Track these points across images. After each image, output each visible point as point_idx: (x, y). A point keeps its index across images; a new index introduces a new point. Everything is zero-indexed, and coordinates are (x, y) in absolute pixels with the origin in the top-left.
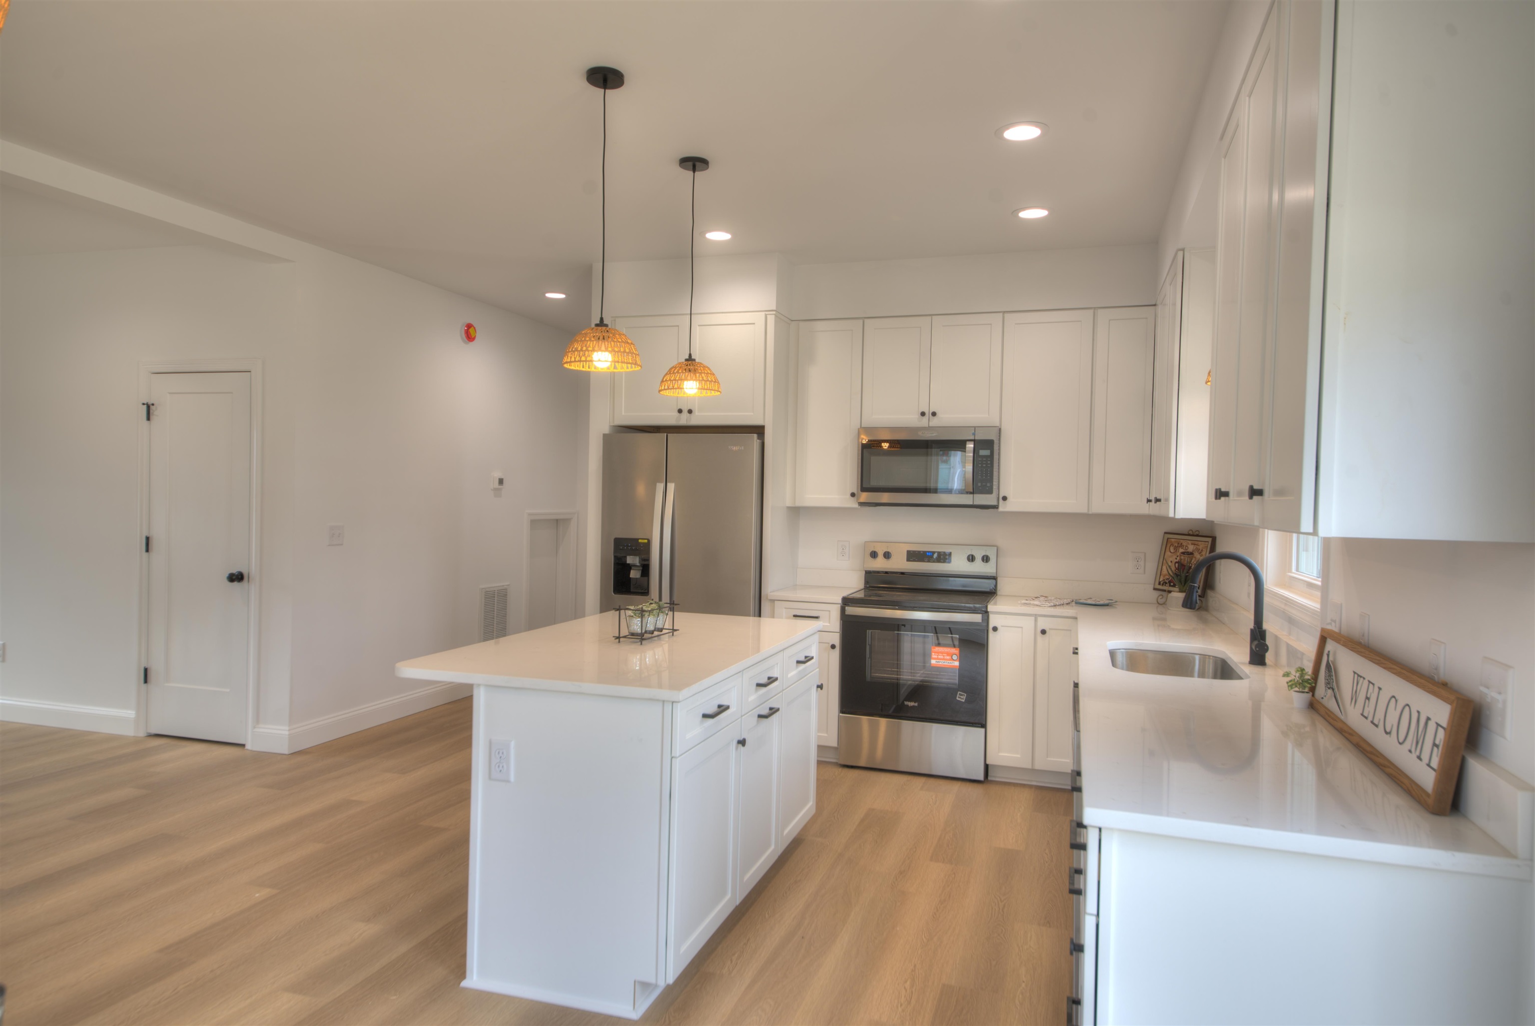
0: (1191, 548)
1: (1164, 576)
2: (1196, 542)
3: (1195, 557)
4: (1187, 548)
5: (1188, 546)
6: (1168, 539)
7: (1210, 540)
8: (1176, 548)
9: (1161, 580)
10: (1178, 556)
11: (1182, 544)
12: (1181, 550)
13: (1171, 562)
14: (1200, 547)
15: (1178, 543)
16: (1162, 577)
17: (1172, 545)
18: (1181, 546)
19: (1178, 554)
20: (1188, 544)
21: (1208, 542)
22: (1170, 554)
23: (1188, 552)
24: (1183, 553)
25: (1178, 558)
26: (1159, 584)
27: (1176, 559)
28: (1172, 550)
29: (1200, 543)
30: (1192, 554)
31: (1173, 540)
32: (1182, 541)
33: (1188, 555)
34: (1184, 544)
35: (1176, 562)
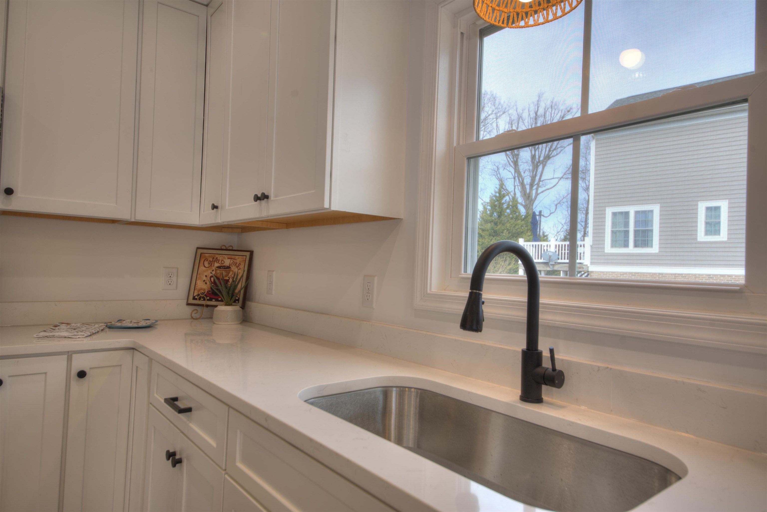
0: (227, 262)
1: (199, 291)
2: (233, 257)
3: (233, 271)
4: (223, 262)
5: (225, 260)
6: (201, 254)
7: (248, 254)
8: (211, 263)
9: (195, 294)
10: (213, 271)
11: (217, 258)
12: (216, 265)
13: (206, 276)
14: (238, 261)
15: (213, 258)
16: (196, 291)
17: (206, 259)
18: (217, 260)
19: (214, 268)
20: (225, 258)
21: (246, 256)
22: (204, 268)
23: (225, 266)
24: (218, 267)
25: (214, 273)
26: (194, 298)
27: (211, 273)
28: (206, 264)
29: (237, 257)
30: (229, 267)
31: (207, 255)
32: (217, 256)
33: (224, 268)
34: (220, 258)
35: (212, 277)
